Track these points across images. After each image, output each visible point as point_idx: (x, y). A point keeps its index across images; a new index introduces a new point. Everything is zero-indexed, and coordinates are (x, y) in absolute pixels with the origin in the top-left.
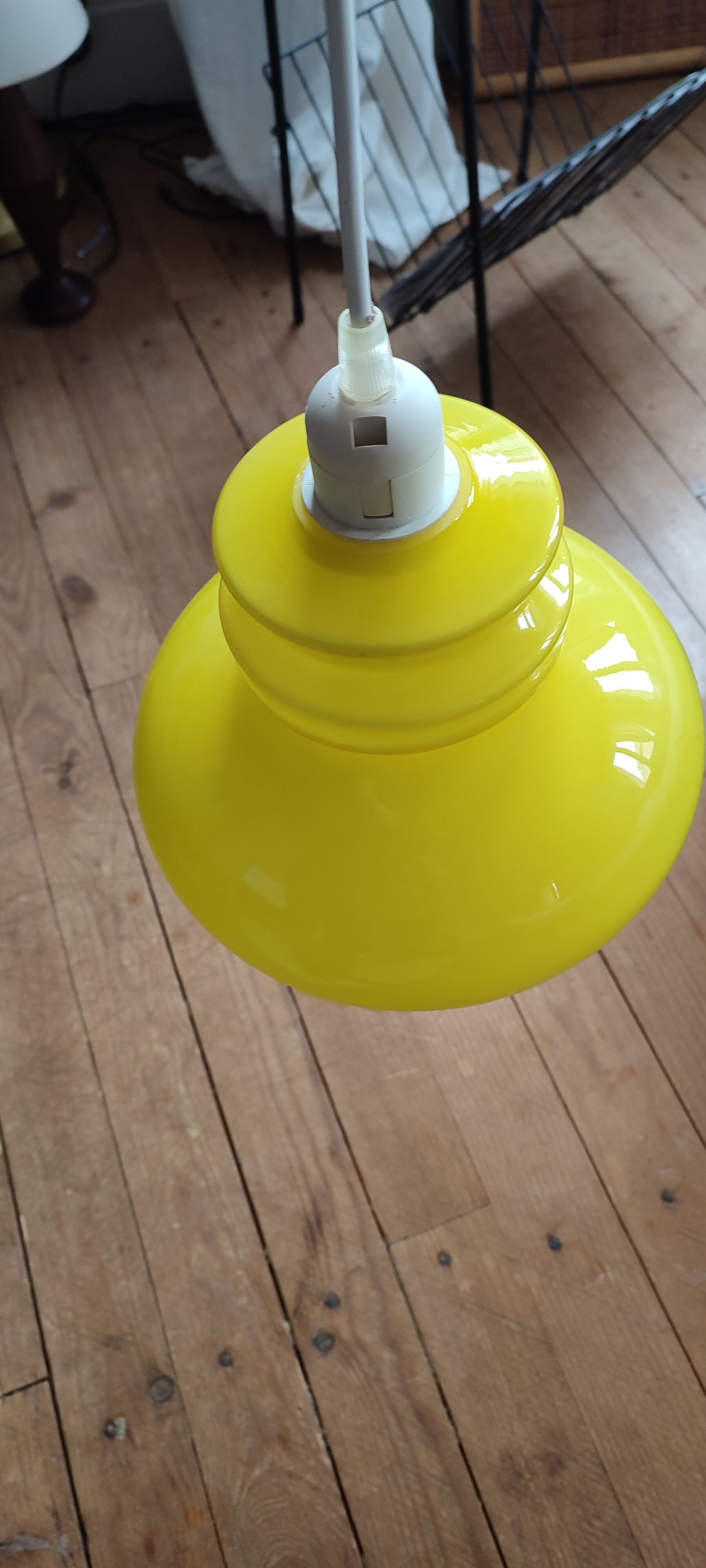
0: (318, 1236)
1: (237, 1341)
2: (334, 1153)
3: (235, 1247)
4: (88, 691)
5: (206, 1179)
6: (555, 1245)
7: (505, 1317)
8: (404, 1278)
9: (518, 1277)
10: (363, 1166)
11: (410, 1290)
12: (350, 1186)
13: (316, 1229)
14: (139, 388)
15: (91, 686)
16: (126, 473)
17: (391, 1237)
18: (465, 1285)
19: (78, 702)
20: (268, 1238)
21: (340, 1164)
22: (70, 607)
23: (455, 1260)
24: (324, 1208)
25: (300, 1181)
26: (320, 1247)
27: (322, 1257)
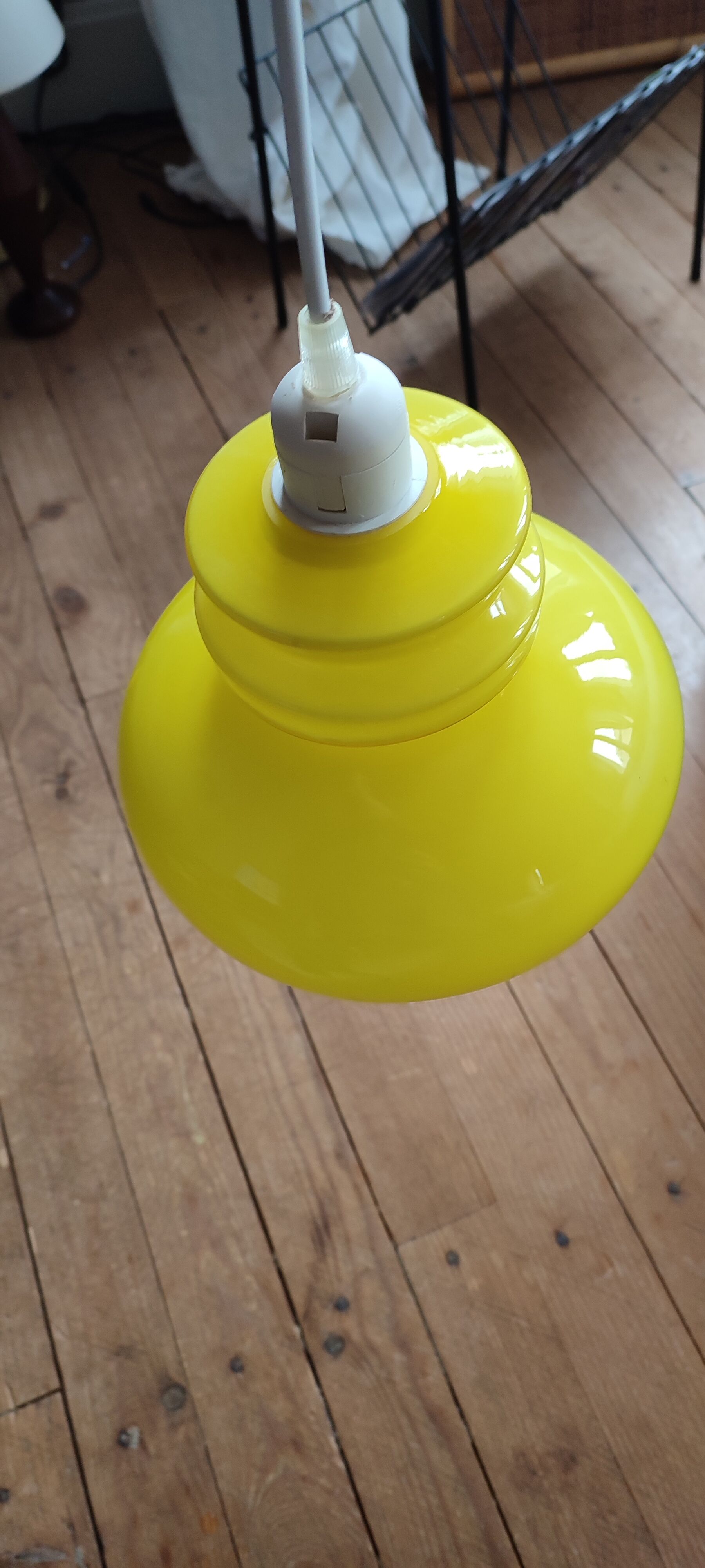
0: (325, 1238)
1: (248, 1347)
2: (339, 1156)
3: (244, 1253)
4: (82, 701)
5: (213, 1185)
6: (562, 1241)
7: (515, 1315)
8: (413, 1278)
9: (526, 1274)
10: (369, 1168)
11: (419, 1290)
12: (356, 1188)
13: (323, 1232)
14: (126, 396)
15: (86, 695)
16: (115, 482)
17: (398, 1238)
18: (474, 1284)
19: (73, 712)
20: (276, 1243)
21: (345, 1166)
22: (63, 618)
23: (464, 1258)
24: (331, 1210)
25: (307, 1184)
26: (328, 1250)
27: (330, 1261)
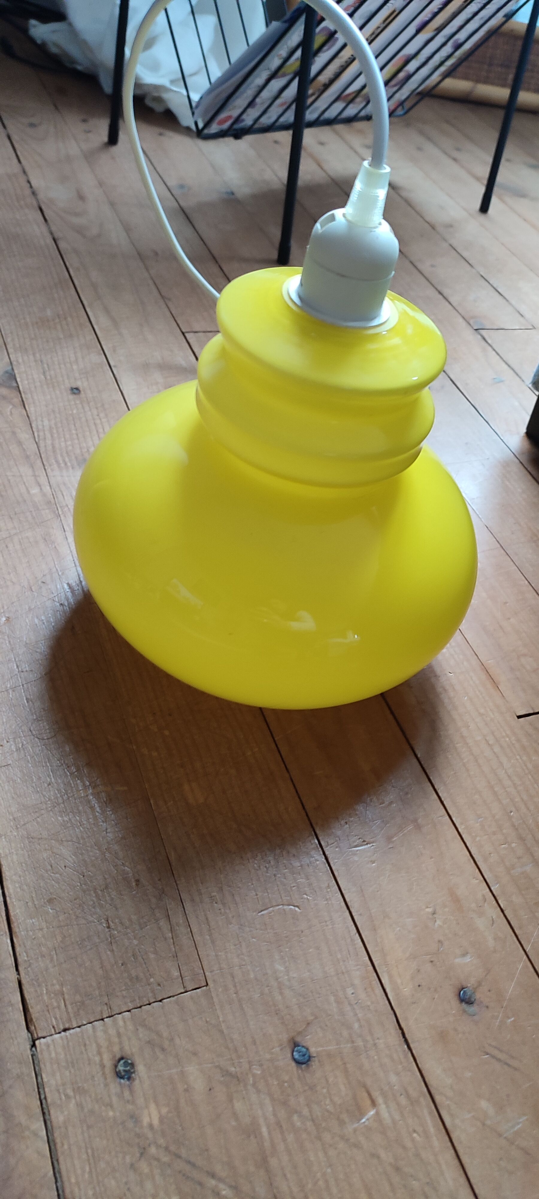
6: (301, 1057)
7: (213, 1176)
8: (51, 1096)
9: (238, 1105)
10: (16, 911)
11: (57, 1117)
18: (152, 1116)
23: (141, 1069)
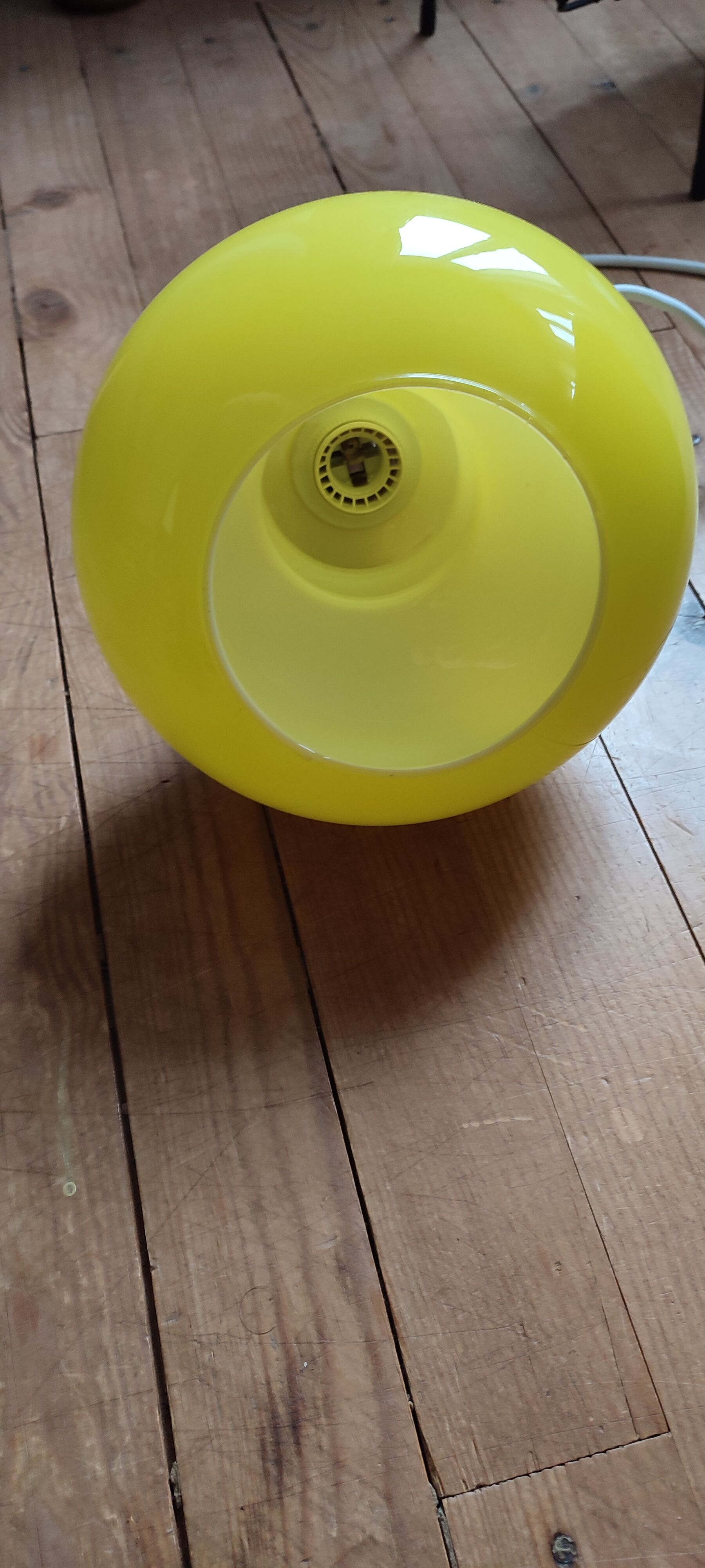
0: (289, 1449)
2: (343, 1268)
3: (110, 1453)
4: (34, 437)
5: (76, 1289)
10: (400, 1305)
12: (370, 1344)
13: (286, 1435)
14: (190, 85)
15: (38, 432)
16: (150, 176)
17: (445, 1475)
19: (14, 450)
20: (182, 1442)
21: (354, 1295)
22: (31, 328)
24: (310, 1387)
25: (268, 1320)
26: (292, 1481)
27: (293, 1505)
